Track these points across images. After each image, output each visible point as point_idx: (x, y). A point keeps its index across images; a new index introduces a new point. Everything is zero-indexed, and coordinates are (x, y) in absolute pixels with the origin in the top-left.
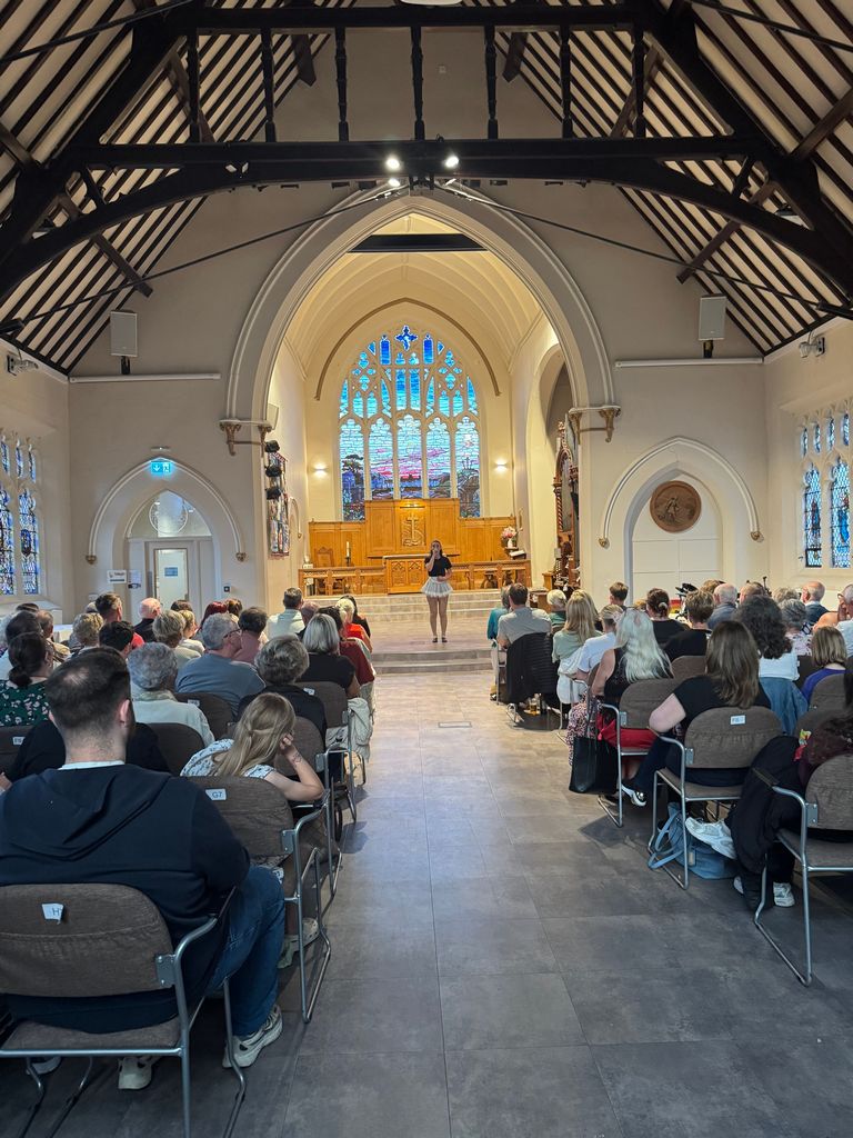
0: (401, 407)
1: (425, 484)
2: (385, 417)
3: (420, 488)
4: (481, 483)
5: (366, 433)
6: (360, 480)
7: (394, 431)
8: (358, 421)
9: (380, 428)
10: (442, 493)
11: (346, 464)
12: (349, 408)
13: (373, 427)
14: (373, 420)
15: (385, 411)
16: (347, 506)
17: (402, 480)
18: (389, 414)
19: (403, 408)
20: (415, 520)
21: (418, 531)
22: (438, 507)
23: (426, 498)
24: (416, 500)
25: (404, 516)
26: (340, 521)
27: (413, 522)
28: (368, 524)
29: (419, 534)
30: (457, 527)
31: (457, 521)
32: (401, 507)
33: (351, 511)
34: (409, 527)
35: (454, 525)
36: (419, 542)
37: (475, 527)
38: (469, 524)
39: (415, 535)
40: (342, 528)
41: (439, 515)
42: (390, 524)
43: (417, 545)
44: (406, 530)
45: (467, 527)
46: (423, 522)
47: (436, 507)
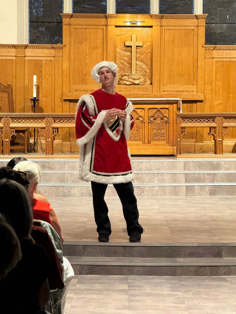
20: (137, 46)
21: (140, 63)
22: (172, 28)
23: (155, 13)
24: (139, 16)
25: (121, 39)
26: (25, 44)
27: (134, 49)
28: (66, 49)
29: (143, 68)
30: (201, 58)
31: (201, 50)
32: (116, 26)
33: (40, 29)
34: (127, 56)
35: (196, 56)
36: (142, 80)
37: (228, 60)
38: (219, 55)
39: (136, 69)
40: (26, 55)
41: (173, 41)
42: (100, 50)
43: (138, 84)
44: (123, 62)
45: (215, 60)
46: (149, 50)
47: (169, 28)
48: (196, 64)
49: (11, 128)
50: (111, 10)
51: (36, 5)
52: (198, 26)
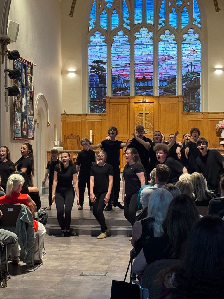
0: (138, 21)
1: (155, 84)
2: (124, 30)
3: (151, 88)
4: (202, 84)
5: (109, 43)
6: (103, 80)
7: (132, 41)
8: (103, 33)
9: (120, 38)
10: (169, 91)
11: (93, 68)
12: (97, 23)
13: (115, 38)
14: (115, 32)
15: (125, 25)
16: (92, 102)
17: (137, 80)
18: (128, 28)
19: (140, 22)
20: (146, 113)
21: (148, 122)
22: (165, 103)
23: (156, 96)
24: (147, 97)
25: (138, 110)
26: (87, 113)
27: (144, 115)
28: (108, 116)
29: (149, 125)
30: (180, 119)
31: (181, 115)
32: (135, 103)
33: (95, 105)
34: (141, 119)
35: (178, 118)
36: (149, 131)
37: (195, 120)
38: (191, 117)
39: (146, 126)
40: (87, 119)
41: (165, 110)
42: (126, 116)
43: (147, 134)
44: (138, 122)
45: (188, 120)
46: (153, 115)
47: (163, 103)
48: (178, 122)
49: (74, 158)
50: (132, 94)
51: (93, 93)
52: (178, 102)
